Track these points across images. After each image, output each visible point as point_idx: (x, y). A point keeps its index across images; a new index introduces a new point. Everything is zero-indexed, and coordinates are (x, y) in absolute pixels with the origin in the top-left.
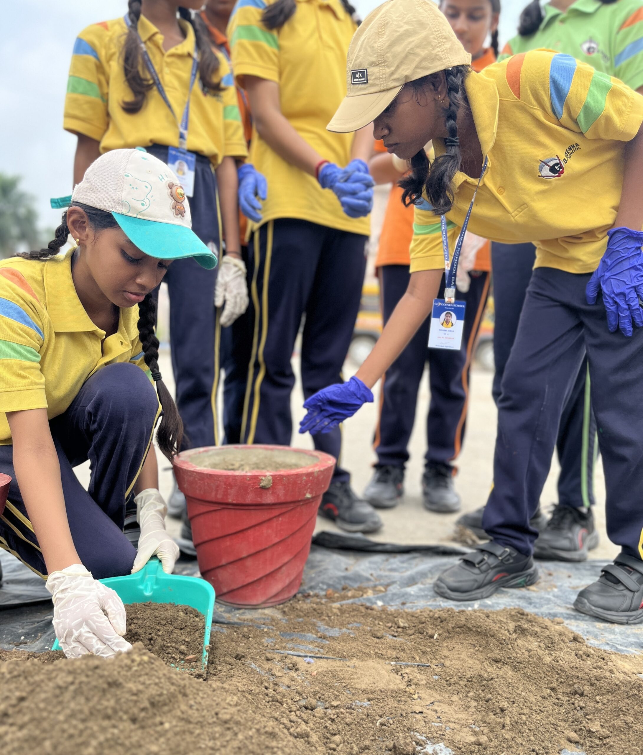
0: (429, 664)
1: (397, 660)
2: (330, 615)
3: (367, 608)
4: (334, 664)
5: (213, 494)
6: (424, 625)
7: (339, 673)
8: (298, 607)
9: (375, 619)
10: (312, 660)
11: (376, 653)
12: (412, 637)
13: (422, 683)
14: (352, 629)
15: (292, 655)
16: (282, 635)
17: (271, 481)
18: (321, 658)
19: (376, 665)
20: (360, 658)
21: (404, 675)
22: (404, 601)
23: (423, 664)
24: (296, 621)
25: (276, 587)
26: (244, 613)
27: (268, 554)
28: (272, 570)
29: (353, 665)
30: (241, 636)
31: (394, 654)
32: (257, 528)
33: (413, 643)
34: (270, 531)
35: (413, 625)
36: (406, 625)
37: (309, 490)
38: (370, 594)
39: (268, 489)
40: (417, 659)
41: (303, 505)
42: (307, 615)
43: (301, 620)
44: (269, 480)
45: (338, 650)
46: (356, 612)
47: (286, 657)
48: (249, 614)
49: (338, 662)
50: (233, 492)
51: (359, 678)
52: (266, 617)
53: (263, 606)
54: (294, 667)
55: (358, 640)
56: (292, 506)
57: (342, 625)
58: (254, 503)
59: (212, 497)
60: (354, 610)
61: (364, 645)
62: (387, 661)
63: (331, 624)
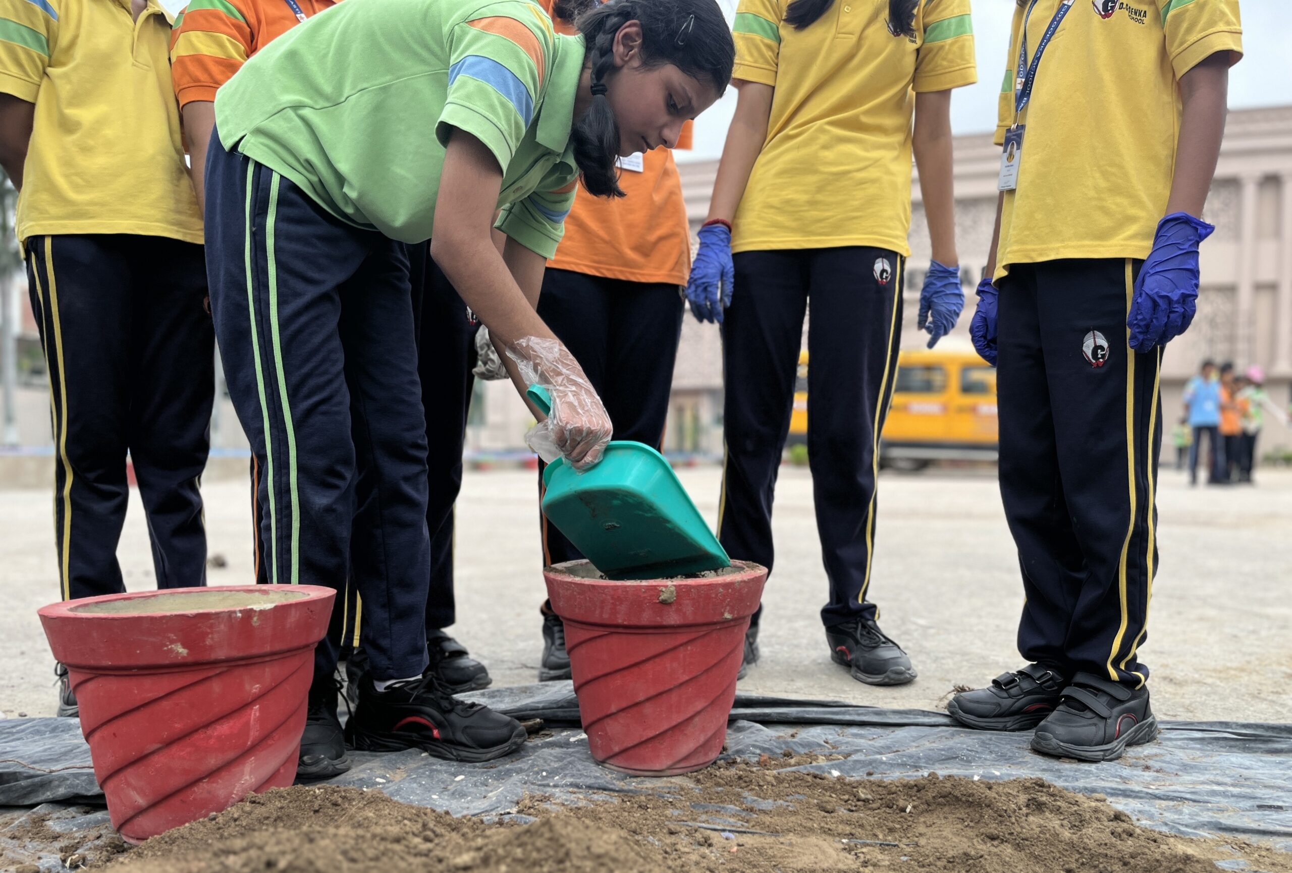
0: (896, 843)
1: (851, 836)
2: (762, 783)
3: (815, 777)
4: (762, 840)
5: (597, 612)
6: (894, 796)
7: (768, 851)
8: (718, 773)
9: (826, 790)
10: (731, 835)
11: (822, 827)
12: (876, 811)
13: (883, 863)
14: (791, 802)
15: (706, 828)
16: (693, 807)
17: (675, 593)
18: (745, 832)
19: (821, 843)
20: (798, 834)
21: (859, 855)
22: (872, 771)
23: (888, 843)
24: (713, 790)
25: (686, 746)
26: (643, 781)
27: (674, 697)
28: (679, 721)
29: (788, 841)
30: (636, 806)
31: (848, 829)
32: (657, 660)
33: (876, 819)
34: (675, 665)
35: (879, 797)
36: (869, 797)
37: (728, 608)
38: (822, 761)
39: (670, 604)
40: (881, 837)
41: (720, 629)
42: (729, 783)
43: (720, 789)
44: (672, 592)
45: (768, 823)
46: (799, 782)
47: (696, 831)
48: (650, 782)
49: (767, 838)
50: (623, 608)
51: (795, 857)
52: (673, 785)
53: (669, 772)
54: (707, 843)
55: (799, 814)
56: (704, 630)
57: (778, 796)
58: (653, 624)
59: (596, 618)
60: (798, 779)
61: (806, 819)
62: (838, 839)
63: (762, 795)
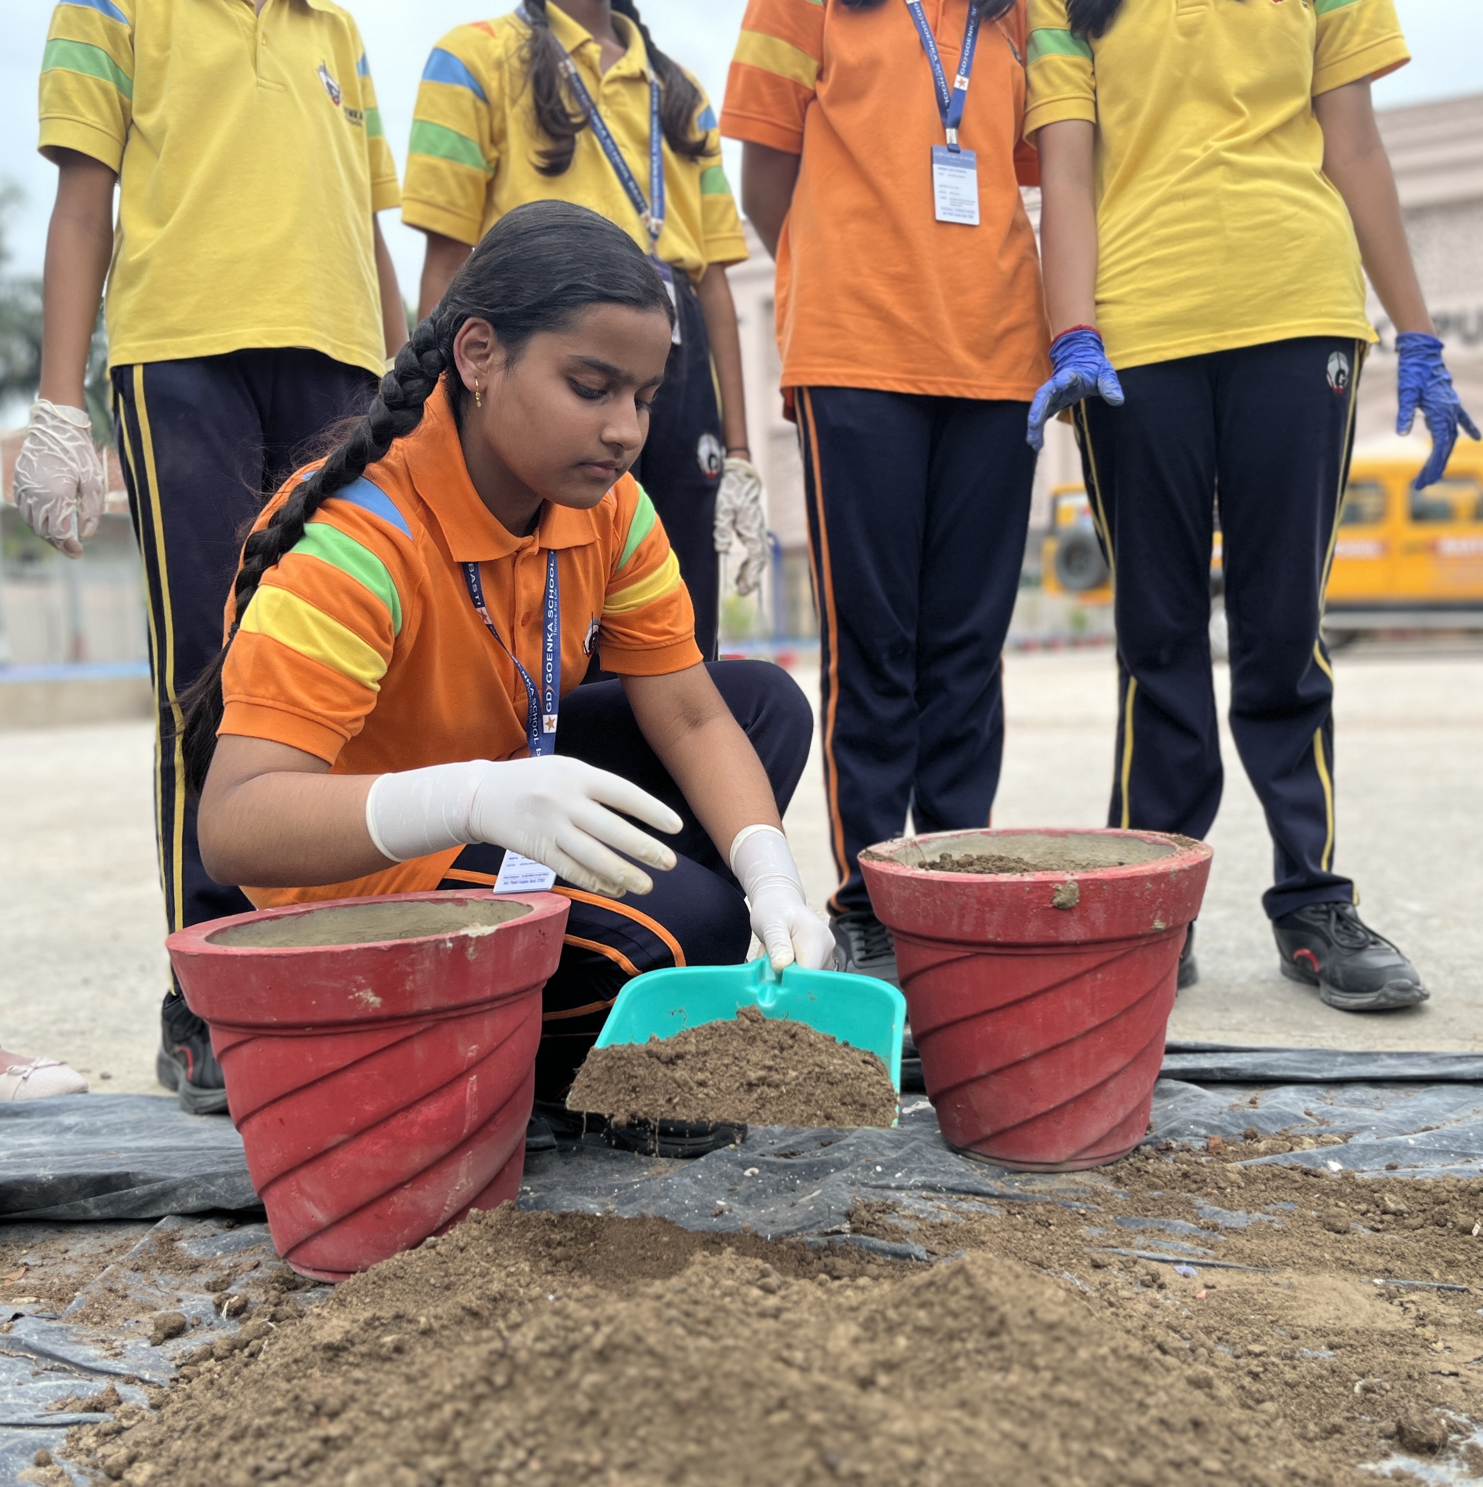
0: (1465, 1286)
1: (1387, 1274)
2: (1223, 1185)
3: (1306, 1173)
4: (1243, 1278)
5: (955, 923)
6: (1446, 1206)
7: (1255, 1296)
8: (1150, 1168)
9: (1327, 1195)
10: (1192, 1270)
11: (1338, 1259)
12: (1419, 1231)
13: (1451, 1321)
14: (1274, 1215)
15: (1149, 1259)
16: (1120, 1223)
17: (1077, 893)
18: (1213, 1266)
19: (1340, 1284)
20: (1300, 1269)
21: (1408, 1305)
22: (1394, 1162)
23: (1451, 1285)
24: (1146, 1195)
25: (1096, 1128)
26: (1031, 1180)
27: (1077, 1052)
28: (1086, 1088)
29: (1286, 1282)
30: (1031, 1221)
31: (1380, 1263)
32: (1050, 995)
33: (1422, 1244)
34: (1078, 1002)
35: (1419, 1207)
36: (1403, 1207)
37: (1160, 913)
38: (1309, 1147)
39: (1070, 910)
40: (1436, 1275)
41: (1147, 945)
42: (1170, 1184)
43: (1156, 1193)
44: (1073, 891)
45: (1248, 1251)
46: (1282, 1182)
47: (1135, 1262)
48: (1041, 1181)
49: (1251, 1275)
50: (996, 916)
51: (1303, 1308)
52: (1081, 1187)
53: (1070, 1166)
54: (1155, 1282)
55: (1293, 1236)
56: (1124, 947)
57: (1252, 1205)
58: (1042, 940)
59: (952, 930)
60: (1277, 1176)
61: (1307, 1244)
62: (1366, 1278)
63: (1226, 1203)
